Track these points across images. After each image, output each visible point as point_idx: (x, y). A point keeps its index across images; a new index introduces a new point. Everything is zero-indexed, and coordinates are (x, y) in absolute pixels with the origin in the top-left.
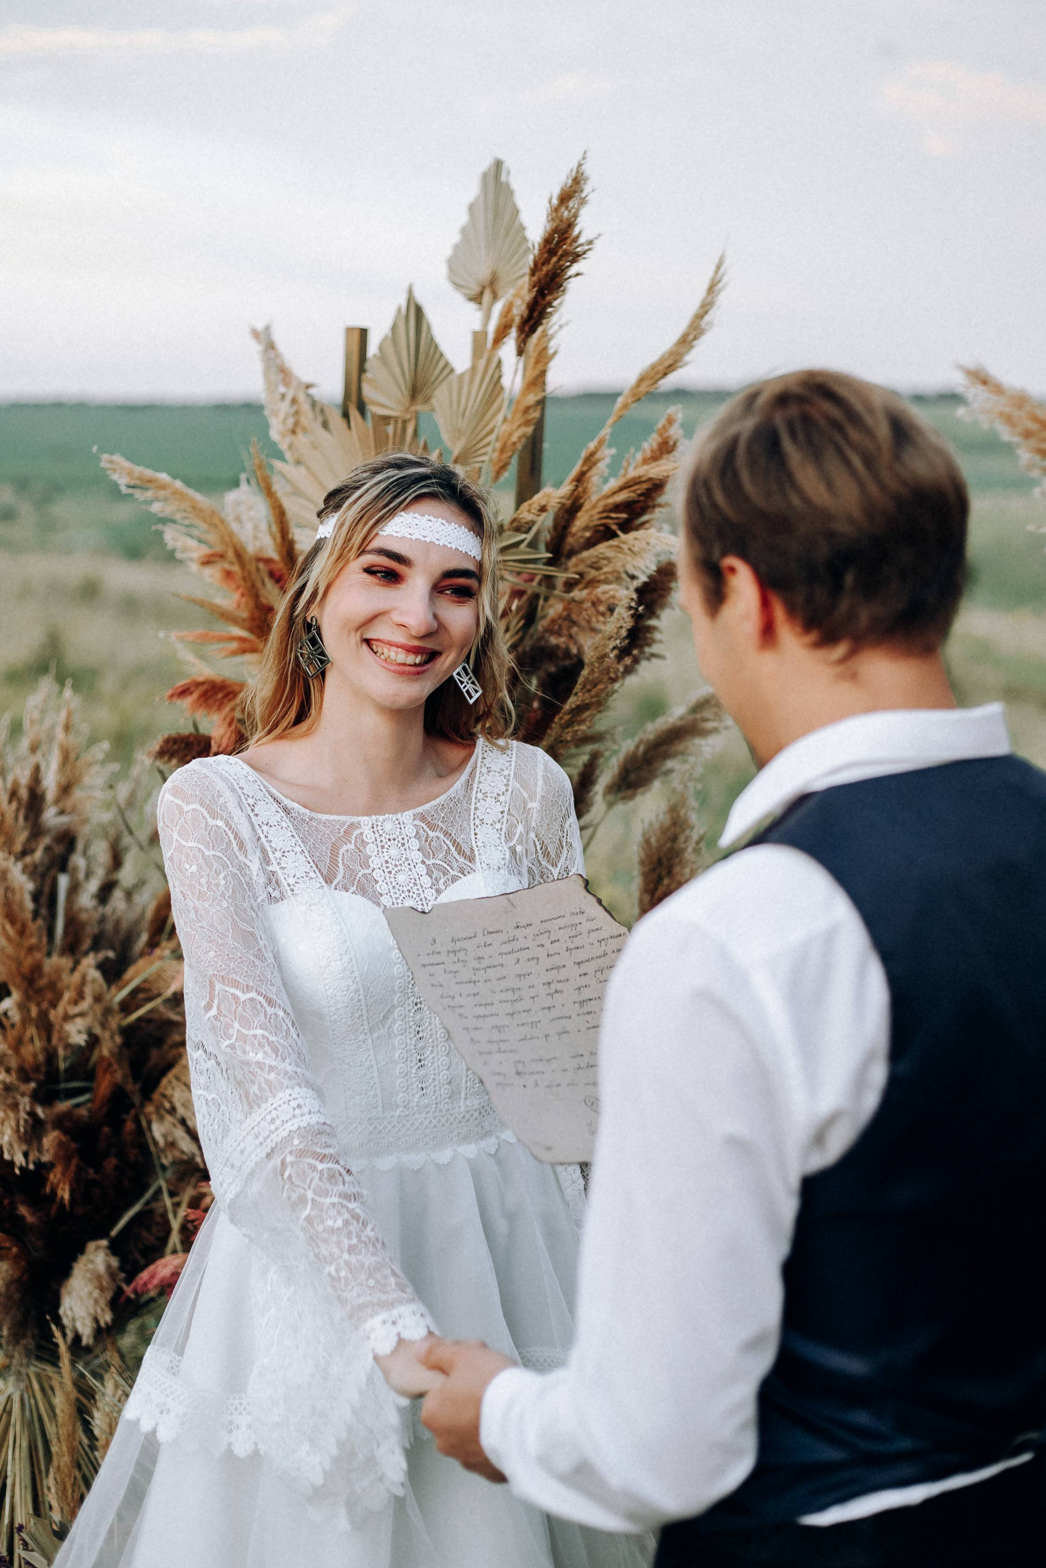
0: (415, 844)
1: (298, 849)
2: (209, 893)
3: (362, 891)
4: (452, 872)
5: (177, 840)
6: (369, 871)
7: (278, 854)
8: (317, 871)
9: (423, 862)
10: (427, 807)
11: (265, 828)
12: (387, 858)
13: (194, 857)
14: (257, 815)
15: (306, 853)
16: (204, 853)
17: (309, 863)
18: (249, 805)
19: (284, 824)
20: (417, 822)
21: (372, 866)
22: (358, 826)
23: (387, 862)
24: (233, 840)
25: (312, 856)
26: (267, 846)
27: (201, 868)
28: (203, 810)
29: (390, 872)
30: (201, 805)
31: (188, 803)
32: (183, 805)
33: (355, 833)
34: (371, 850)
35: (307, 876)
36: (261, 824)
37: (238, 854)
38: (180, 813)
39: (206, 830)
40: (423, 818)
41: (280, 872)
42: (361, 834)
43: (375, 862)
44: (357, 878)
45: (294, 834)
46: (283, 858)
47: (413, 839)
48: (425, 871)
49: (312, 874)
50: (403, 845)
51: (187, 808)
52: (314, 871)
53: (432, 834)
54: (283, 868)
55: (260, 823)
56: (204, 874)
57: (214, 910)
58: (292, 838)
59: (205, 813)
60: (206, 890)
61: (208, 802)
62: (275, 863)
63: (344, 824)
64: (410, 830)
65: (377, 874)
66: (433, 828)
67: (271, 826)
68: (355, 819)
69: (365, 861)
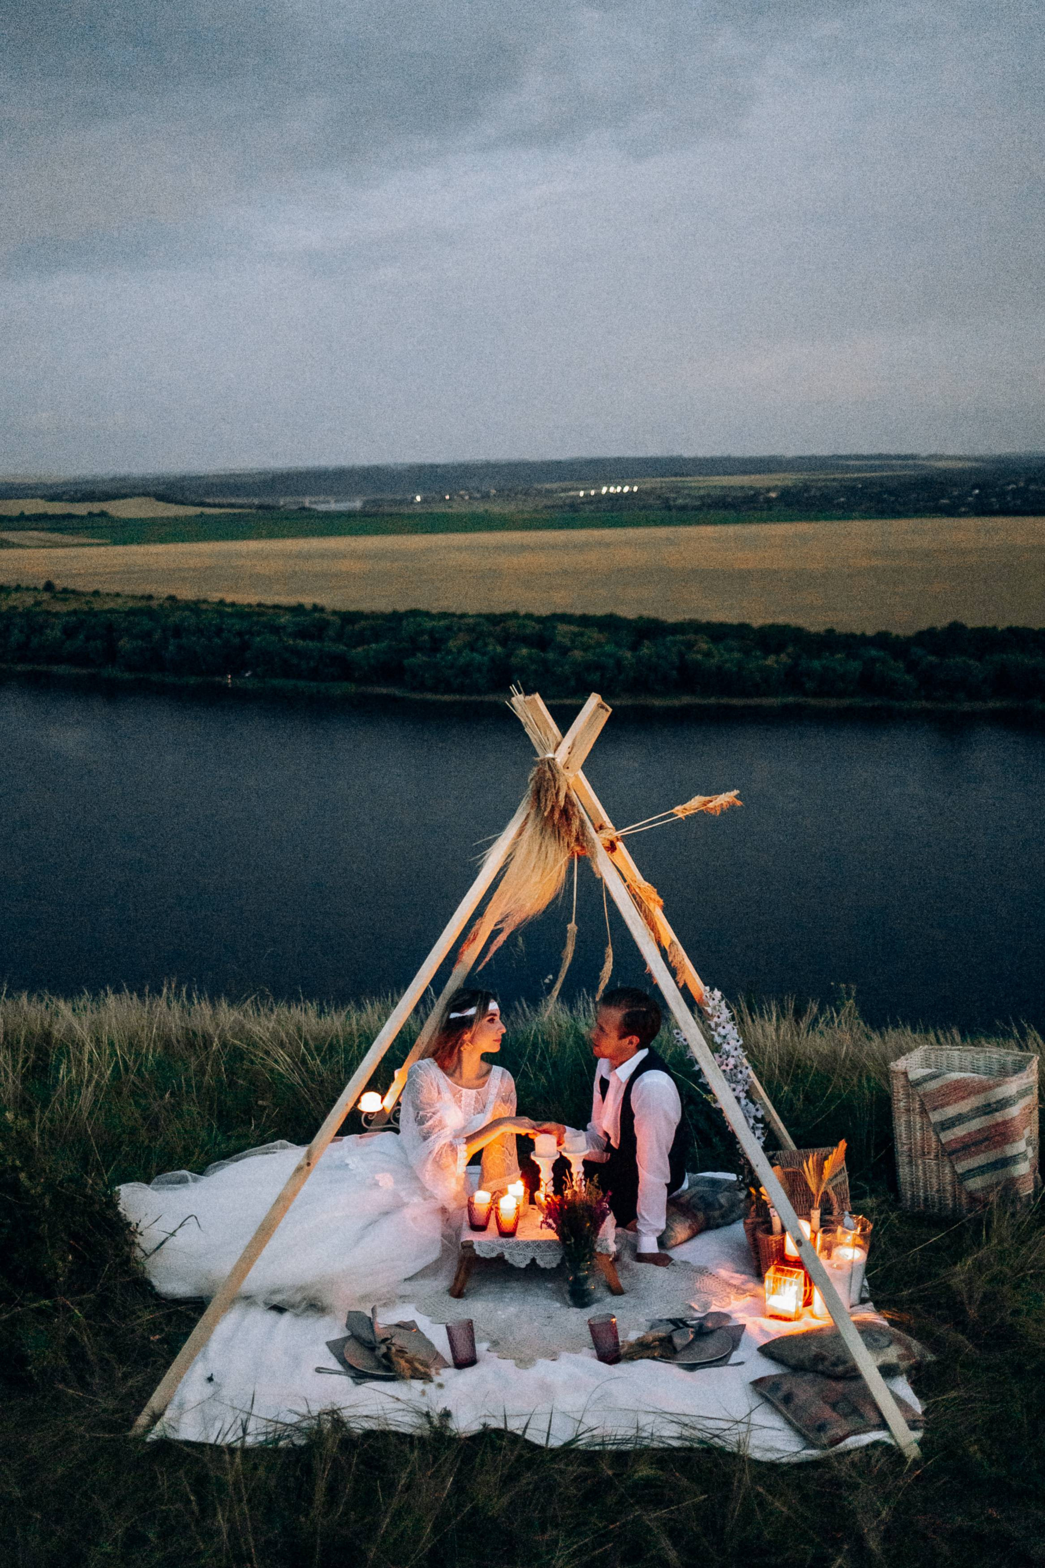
10: (479, 1089)
33: (461, 1092)
40: (478, 1092)
47: (474, 1098)
50: (471, 1099)
53: (479, 1098)
63: (457, 1089)
64: (474, 1096)
66: (480, 1096)
69: (460, 1101)
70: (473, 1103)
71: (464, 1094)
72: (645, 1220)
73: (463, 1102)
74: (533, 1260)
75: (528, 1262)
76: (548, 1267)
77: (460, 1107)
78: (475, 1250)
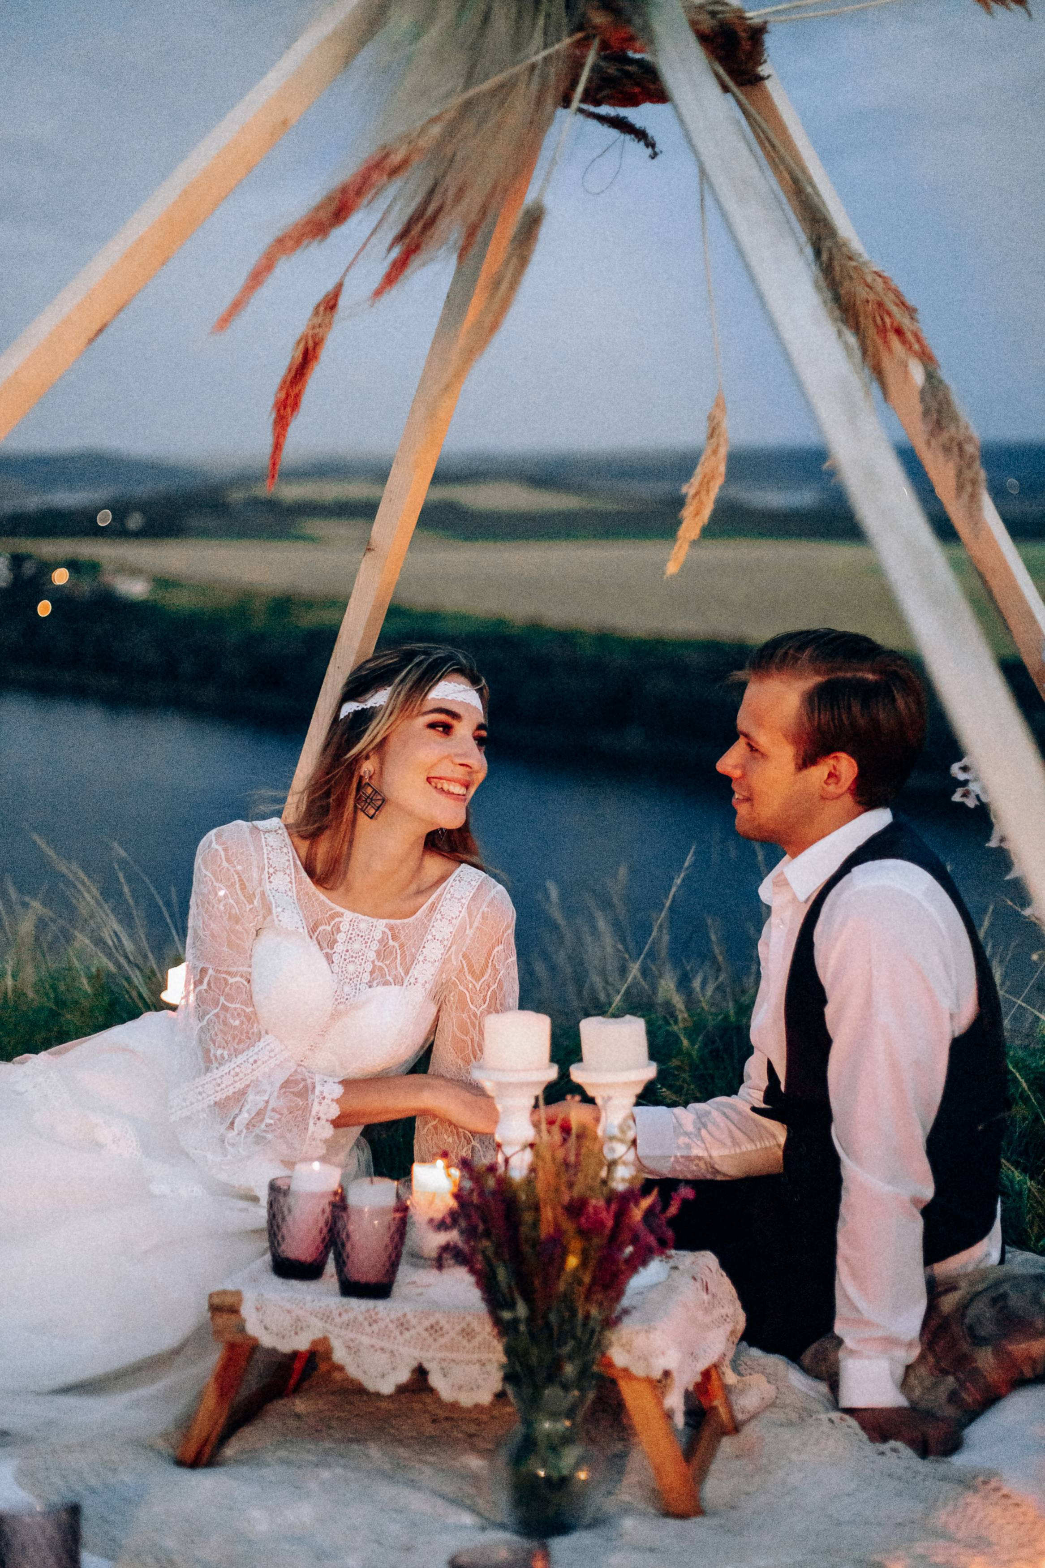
0: (375, 946)
4: (388, 978)
6: (331, 952)
7: (280, 909)
9: (373, 962)
10: (398, 922)
11: (274, 891)
12: (349, 948)
14: (271, 882)
18: (268, 874)
19: (290, 894)
20: (387, 930)
21: (335, 949)
22: (340, 915)
23: (347, 951)
29: (345, 960)
33: (337, 920)
34: (341, 937)
36: (273, 888)
40: (392, 928)
42: (340, 922)
45: (296, 902)
47: (376, 942)
48: (370, 969)
50: (366, 943)
53: (391, 943)
58: (292, 905)
63: (331, 909)
64: (378, 936)
65: (335, 957)
66: (394, 938)
67: (279, 892)
68: (342, 910)
69: (332, 943)
70: (372, 955)
71: (344, 927)
72: (856, 1309)
73: (339, 947)
74: (421, 1373)
75: (403, 1376)
76: (467, 1400)
77: (329, 958)
78: (243, 1321)
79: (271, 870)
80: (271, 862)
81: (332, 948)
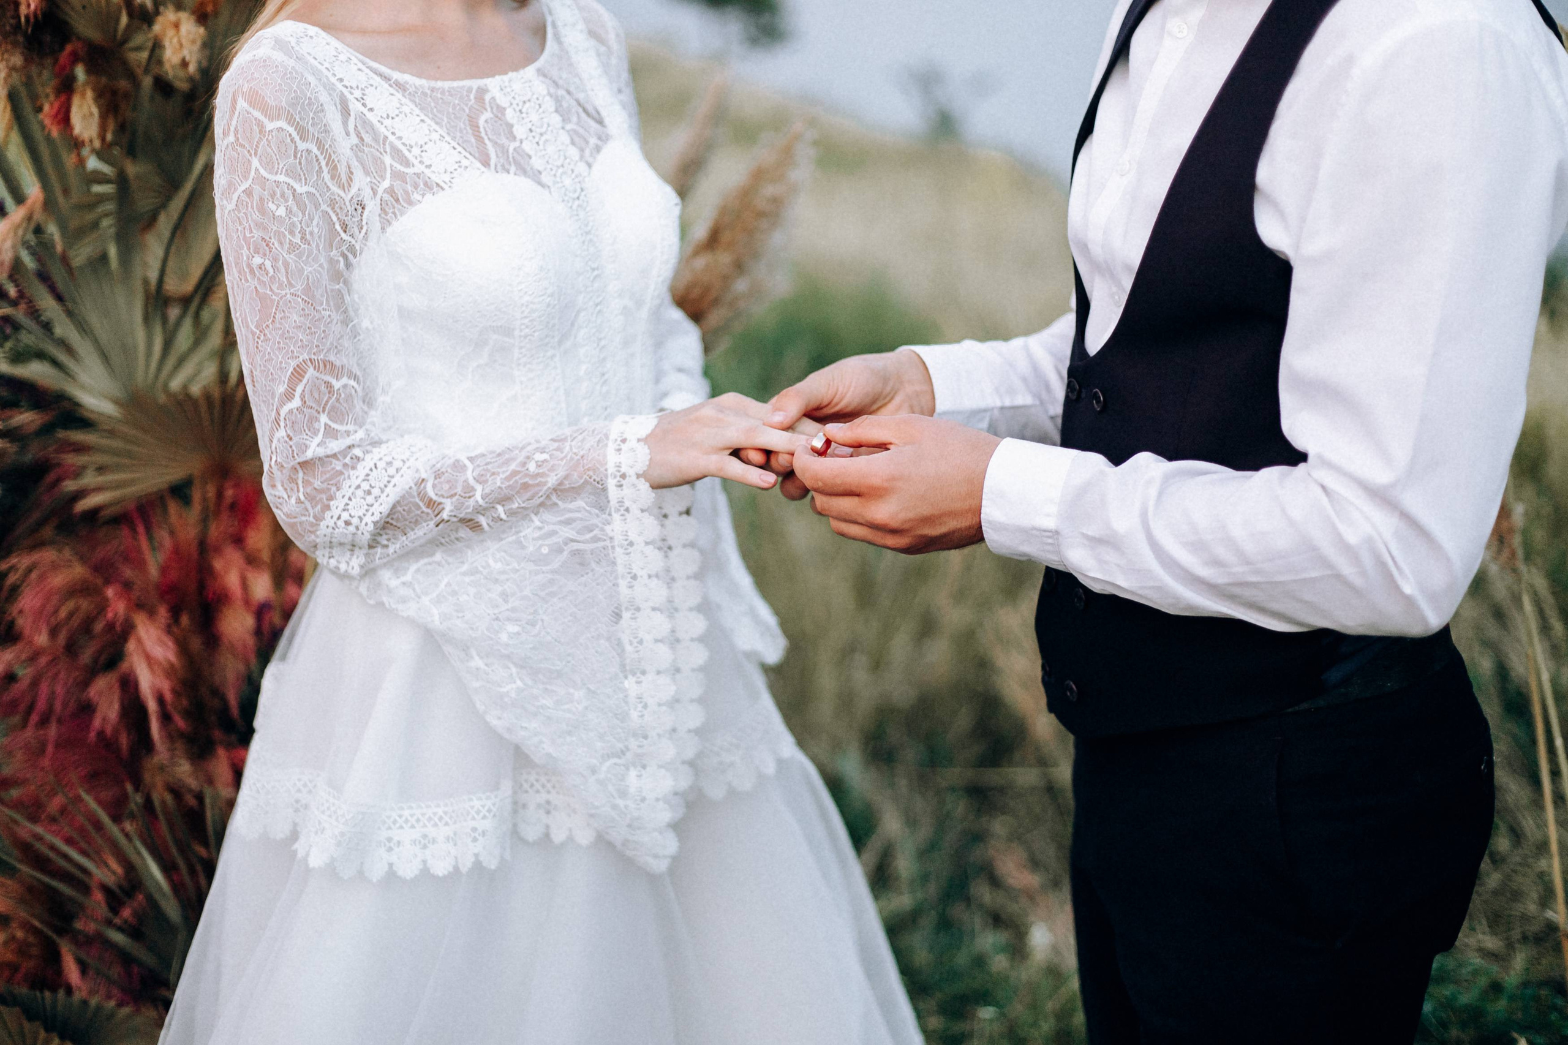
0: (551, 104)
1: (435, 136)
2: (303, 246)
3: (523, 170)
4: (592, 142)
5: (257, 170)
6: (517, 144)
7: (416, 151)
8: (468, 155)
9: (564, 128)
11: (387, 122)
12: (529, 123)
13: (283, 195)
14: (371, 110)
15: (448, 138)
16: (295, 190)
17: (455, 149)
18: (357, 99)
19: (406, 109)
20: (542, 78)
21: (519, 137)
22: (485, 89)
23: (531, 127)
24: (324, 167)
25: (454, 138)
26: (398, 144)
27: (291, 212)
28: (291, 130)
29: (539, 141)
30: (289, 123)
31: (271, 120)
32: (265, 121)
34: (510, 116)
35: (460, 167)
36: (381, 120)
37: (329, 184)
38: (260, 132)
39: (295, 157)
41: (427, 172)
42: (493, 98)
43: (520, 131)
44: (511, 156)
45: (423, 117)
46: (423, 154)
48: (568, 140)
49: (465, 162)
51: (270, 126)
52: (465, 157)
54: (429, 166)
55: (379, 118)
56: (295, 219)
57: (310, 269)
58: (422, 124)
59: (294, 134)
60: (299, 241)
61: (298, 119)
62: (416, 162)
65: (527, 147)
67: (393, 118)
68: (480, 82)
79: (358, 93)
80: (346, 83)
81: (514, 138)
